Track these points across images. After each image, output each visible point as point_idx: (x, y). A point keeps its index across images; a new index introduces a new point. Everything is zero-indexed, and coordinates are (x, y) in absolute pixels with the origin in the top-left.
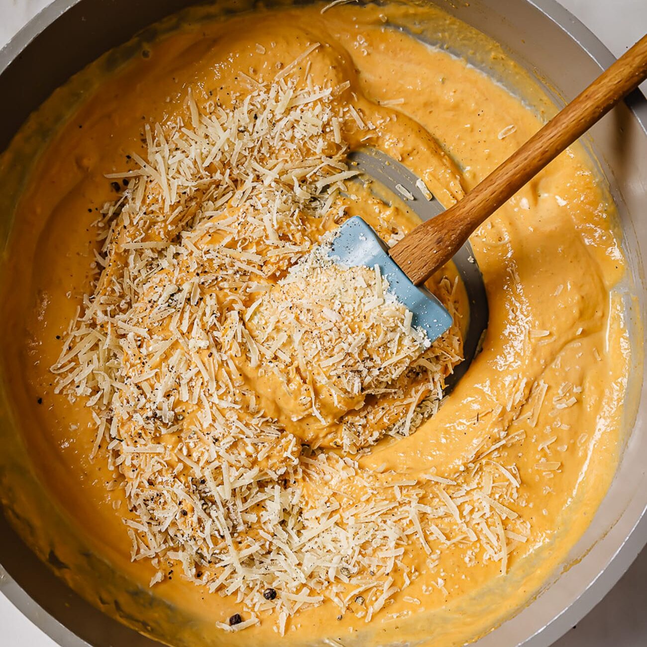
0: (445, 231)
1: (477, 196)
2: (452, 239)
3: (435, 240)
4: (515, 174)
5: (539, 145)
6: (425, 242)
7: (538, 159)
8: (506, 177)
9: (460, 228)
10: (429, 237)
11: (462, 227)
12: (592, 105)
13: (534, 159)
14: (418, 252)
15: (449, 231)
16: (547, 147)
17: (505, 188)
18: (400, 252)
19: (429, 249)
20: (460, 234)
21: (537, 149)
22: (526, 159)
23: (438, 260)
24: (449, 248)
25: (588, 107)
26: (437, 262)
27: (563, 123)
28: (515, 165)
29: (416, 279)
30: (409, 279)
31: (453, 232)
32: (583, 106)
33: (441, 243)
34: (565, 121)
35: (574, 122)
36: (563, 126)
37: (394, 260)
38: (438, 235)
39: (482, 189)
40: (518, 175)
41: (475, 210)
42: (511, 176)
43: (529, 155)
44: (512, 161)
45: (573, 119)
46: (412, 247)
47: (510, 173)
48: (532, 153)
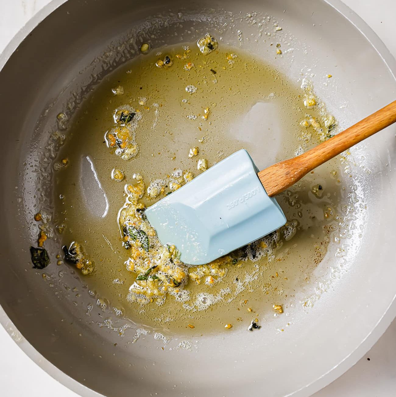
0: (292, 169)
1: (314, 152)
2: (295, 174)
3: (285, 172)
4: (339, 144)
5: (355, 130)
6: (279, 172)
7: (353, 139)
8: (333, 145)
9: (301, 169)
10: (282, 170)
11: (302, 168)
12: (390, 114)
13: (351, 138)
14: (274, 177)
15: (294, 169)
16: (359, 133)
17: (331, 151)
18: (264, 175)
19: (281, 177)
20: (300, 172)
21: (354, 133)
22: (346, 137)
23: (284, 184)
24: (292, 179)
25: (387, 114)
26: (284, 185)
27: (372, 121)
28: (340, 139)
29: (270, 193)
30: (266, 191)
31: (296, 170)
32: (385, 113)
33: (288, 175)
34: (372, 120)
35: (377, 122)
36: (371, 123)
37: (260, 178)
38: (287, 170)
39: (318, 149)
40: (340, 145)
41: (311, 160)
42: (336, 145)
43: (348, 135)
44: (338, 137)
45: (378, 119)
46: (271, 174)
47: (336, 143)
48: (350, 134)
